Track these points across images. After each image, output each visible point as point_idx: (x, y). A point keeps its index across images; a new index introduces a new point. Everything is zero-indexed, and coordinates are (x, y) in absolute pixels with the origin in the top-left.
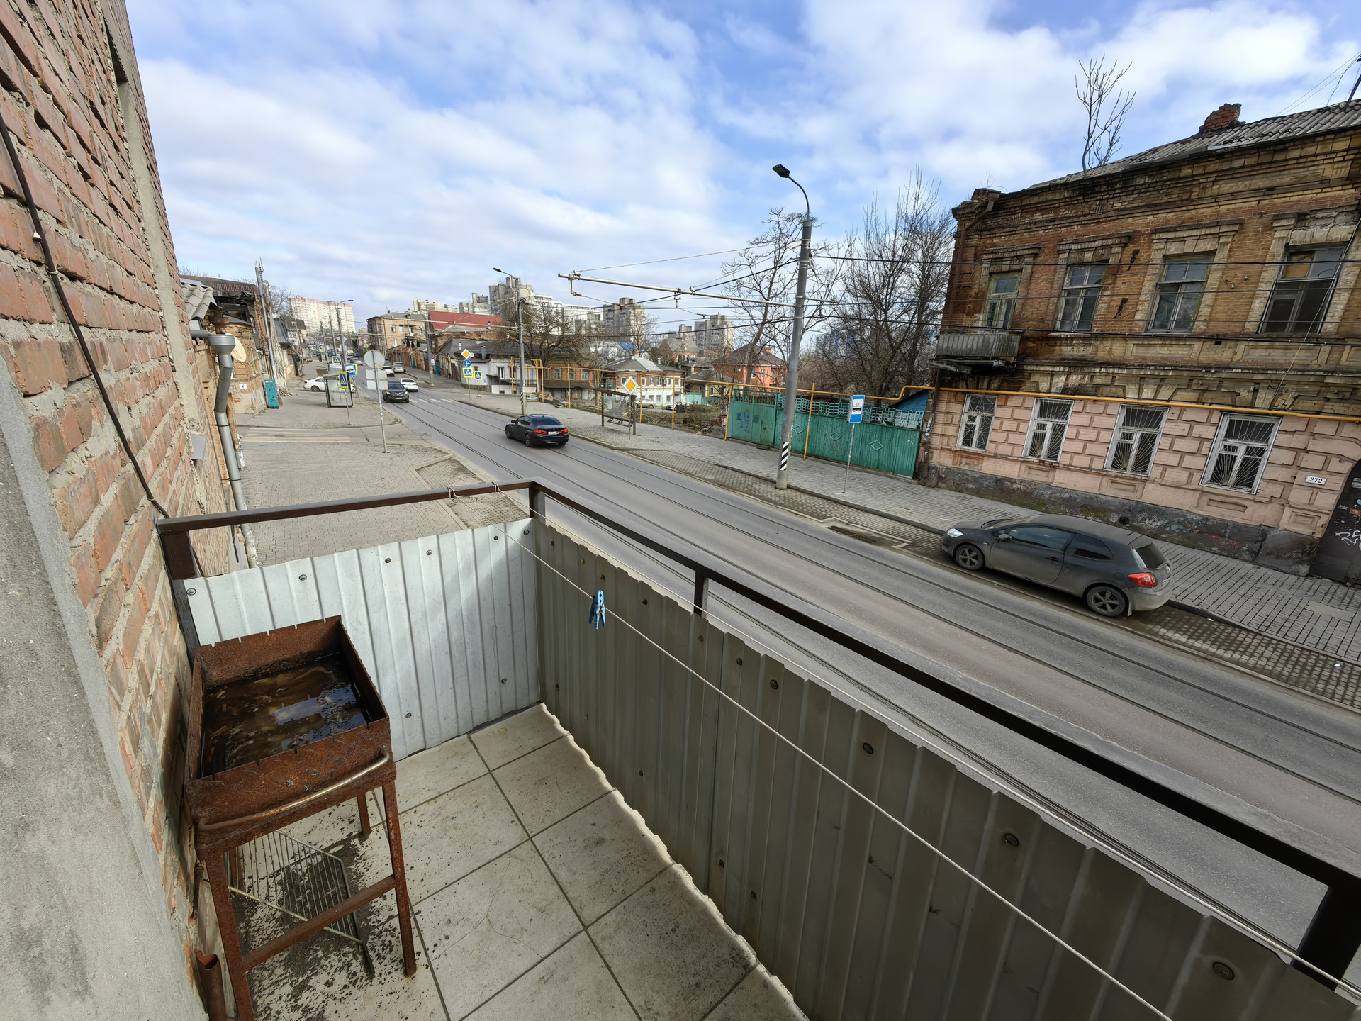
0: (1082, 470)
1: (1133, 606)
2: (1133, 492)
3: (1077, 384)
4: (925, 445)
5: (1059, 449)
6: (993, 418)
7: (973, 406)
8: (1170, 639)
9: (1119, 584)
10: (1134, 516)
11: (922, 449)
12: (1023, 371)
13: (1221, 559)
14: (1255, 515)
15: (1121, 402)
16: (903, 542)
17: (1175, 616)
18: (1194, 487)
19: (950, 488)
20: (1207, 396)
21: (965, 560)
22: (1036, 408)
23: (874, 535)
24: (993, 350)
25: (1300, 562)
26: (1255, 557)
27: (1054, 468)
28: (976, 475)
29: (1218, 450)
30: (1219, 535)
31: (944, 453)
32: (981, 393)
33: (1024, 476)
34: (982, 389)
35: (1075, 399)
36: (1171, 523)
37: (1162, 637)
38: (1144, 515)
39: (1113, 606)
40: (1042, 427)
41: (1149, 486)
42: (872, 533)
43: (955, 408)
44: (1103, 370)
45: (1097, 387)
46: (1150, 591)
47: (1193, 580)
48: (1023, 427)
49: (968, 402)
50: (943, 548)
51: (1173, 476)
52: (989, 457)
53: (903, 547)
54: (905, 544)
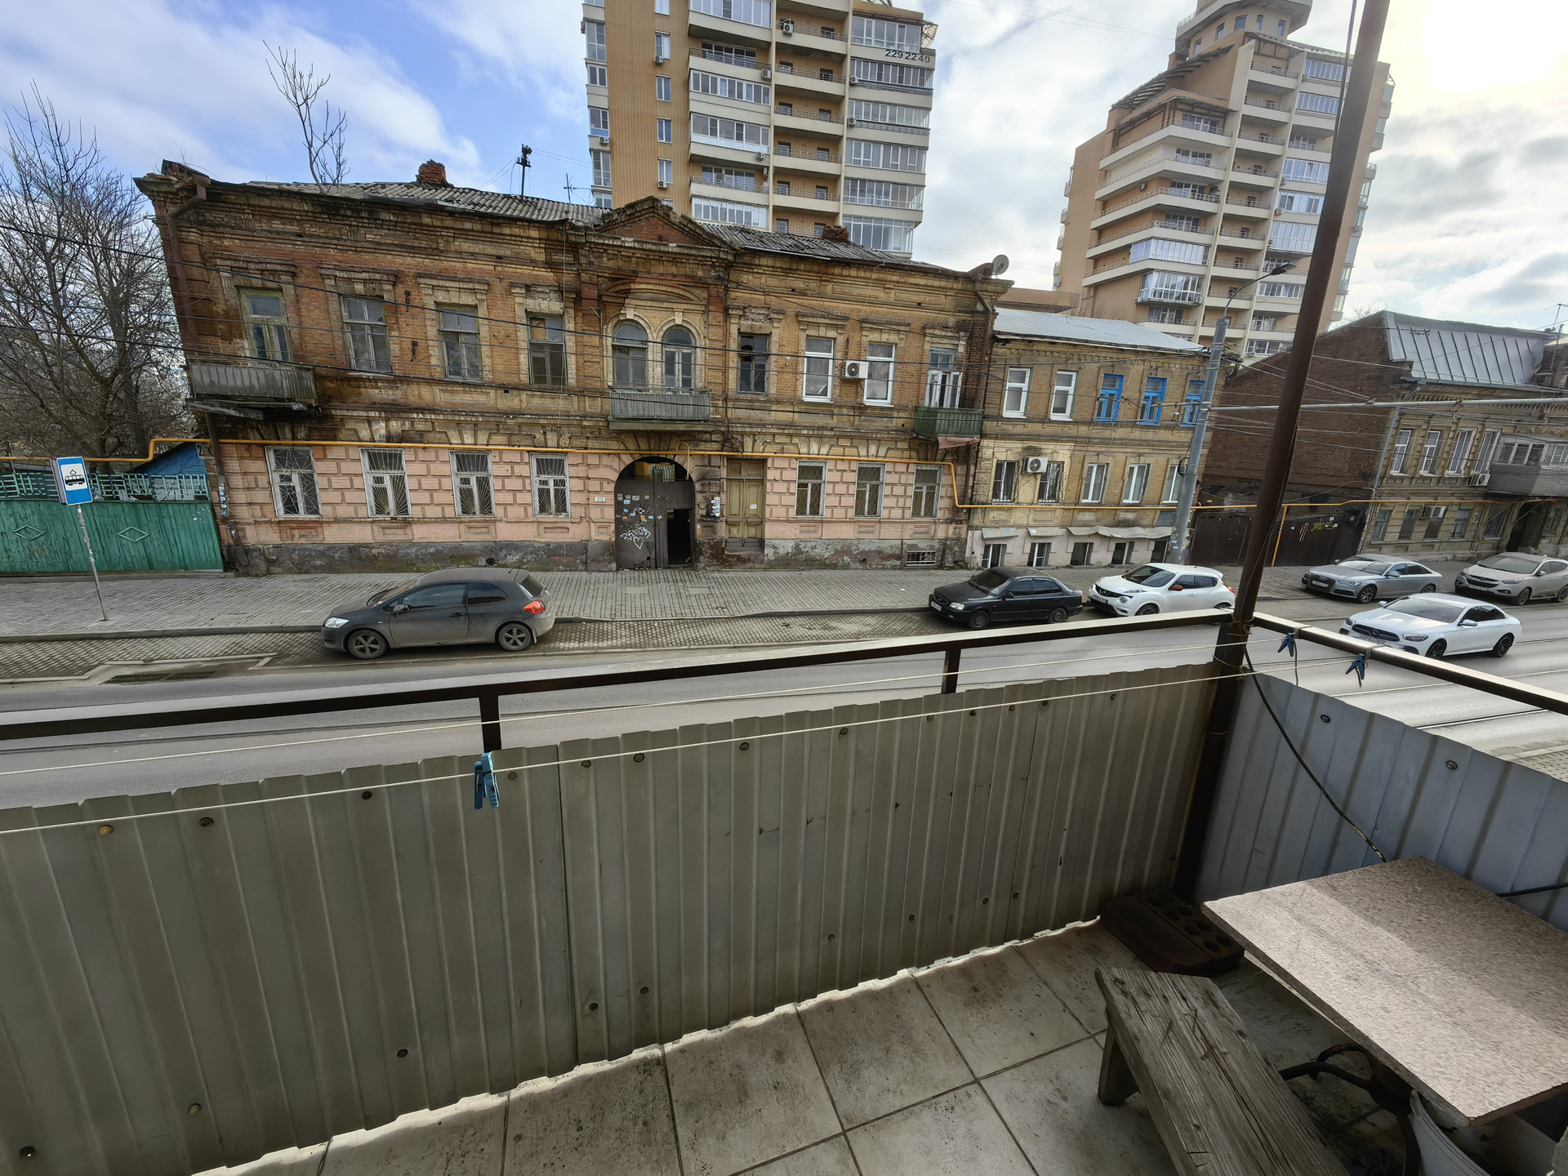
0: (437, 521)
1: (536, 634)
2: (488, 533)
3: (399, 431)
4: (224, 521)
5: (406, 502)
6: (315, 475)
7: (280, 462)
8: (569, 649)
9: (519, 618)
10: (497, 555)
11: (223, 527)
12: (332, 417)
13: (568, 574)
14: (576, 534)
15: (449, 449)
16: (262, 658)
17: (563, 629)
18: (532, 519)
19: (289, 571)
20: (514, 438)
21: (363, 650)
22: (365, 460)
23: (205, 665)
24: (285, 389)
25: (611, 562)
26: (585, 566)
27: (410, 523)
28: (321, 548)
29: (536, 486)
30: (559, 555)
31: (262, 529)
32: (286, 445)
33: (380, 538)
34: (285, 439)
35: (403, 447)
36: (526, 554)
37: (564, 649)
38: (504, 552)
39: (522, 639)
40: (379, 480)
41: (499, 525)
42: (201, 662)
43: (255, 466)
44: (420, 416)
45: (421, 433)
46: (542, 616)
47: (560, 597)
48: (357, 483)
49: (271, 457)
50: (327, 645)
51: (515, 512)
52: (329, 522)
53: (266, 665)
54: (267, 660)
